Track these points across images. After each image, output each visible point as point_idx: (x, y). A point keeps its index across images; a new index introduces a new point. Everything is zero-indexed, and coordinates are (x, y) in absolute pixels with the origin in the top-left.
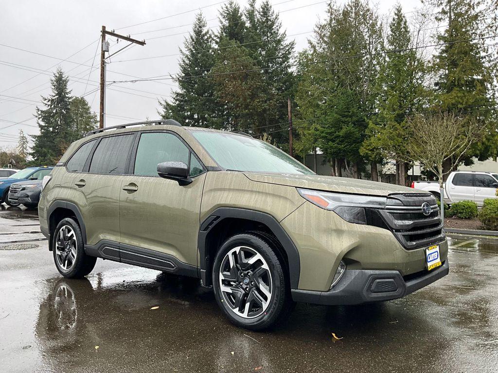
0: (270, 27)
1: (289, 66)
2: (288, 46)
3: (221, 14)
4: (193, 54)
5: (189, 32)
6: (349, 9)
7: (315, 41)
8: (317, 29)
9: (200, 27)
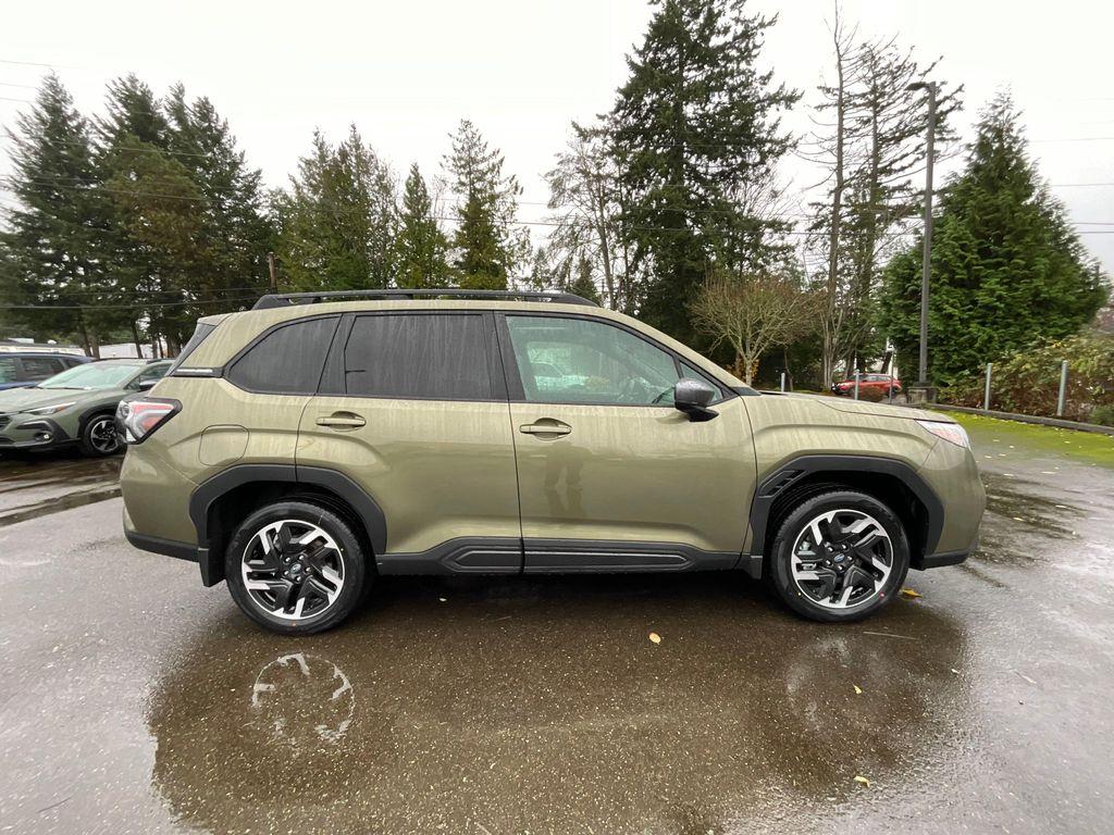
0: (217, 139)
1: (257, 206)
2: (250, 175)
3: (114, 93)
4: (45, 145)
5: (27, 102)
6: (348, 149)
7: (300, 180)
8: (303, 165)
9: (58, 101)
